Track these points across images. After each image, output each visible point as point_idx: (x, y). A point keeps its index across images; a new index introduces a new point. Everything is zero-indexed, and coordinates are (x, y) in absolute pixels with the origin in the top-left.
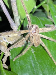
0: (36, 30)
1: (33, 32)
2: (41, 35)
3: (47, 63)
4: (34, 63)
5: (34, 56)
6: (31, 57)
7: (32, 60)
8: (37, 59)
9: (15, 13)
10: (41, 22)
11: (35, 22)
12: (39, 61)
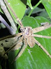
0: (29, 32)
1: (26, 34)
2: (35, 35)
3: (44, 62)
4: (31, 63)
5: (31, 56)
6: (28, 58)
7: (29, 61)
8: (34, 59)
9: (10, 19)
10: (37, 22)
11: (31, 22)
12: (37, 61)
